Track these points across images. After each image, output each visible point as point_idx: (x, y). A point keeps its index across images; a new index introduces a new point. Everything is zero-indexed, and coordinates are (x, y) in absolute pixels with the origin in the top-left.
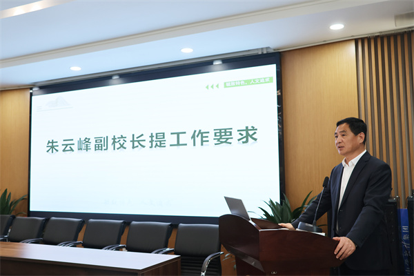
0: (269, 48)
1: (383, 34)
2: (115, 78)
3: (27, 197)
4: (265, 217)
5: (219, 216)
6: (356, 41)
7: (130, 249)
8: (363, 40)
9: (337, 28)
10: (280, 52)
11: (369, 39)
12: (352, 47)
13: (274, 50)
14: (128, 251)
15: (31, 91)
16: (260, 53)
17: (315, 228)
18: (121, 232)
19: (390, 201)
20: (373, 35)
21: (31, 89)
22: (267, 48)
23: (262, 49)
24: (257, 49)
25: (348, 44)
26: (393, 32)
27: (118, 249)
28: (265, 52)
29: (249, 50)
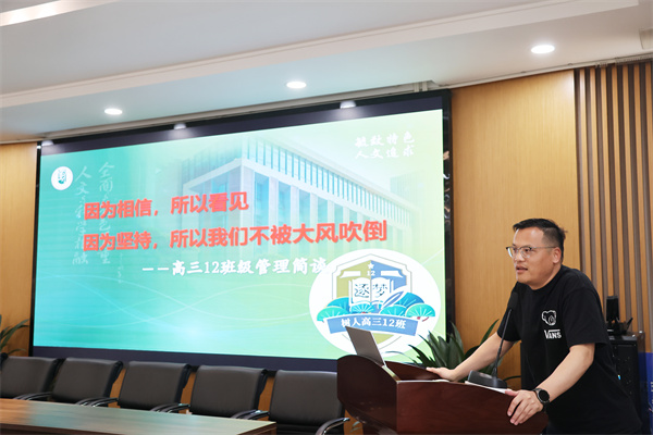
0: (431, 82)
1: (622, 60)
2: (178, 127)
3: (28, 323)
4: (419, 361)
5: (337, 358)
6: (576, 72)
7: (196, 411)
8: (587, 70)
9: (543, 51)
10: (448, 90)
11: (597, 69)
12: (570, 81)
13: (441, 85)
14: (194, 413)
15: (39, 147)
16: (417, 90)
17: (495, 381)
18: (183, 383)
19: (625, 338)
20: (604, 63)
21: (39, 143)
22: (429, 82)
23: (420, 84)
24: (413, 84)
25: (562, 76)
26: (639, 58)
27: (176, 411)
28: (425, 89)
29: (399, 86)
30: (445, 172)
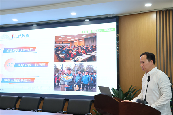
1: (170, 9)
6: (157, 12)
8: (160, 11)
10: (119, 16)
11: (163, 11)
12: (154, 15)
13: (116, 15)
16: (109, 16)
17: (145, 102)
20: (165, 9)
22: (113, 14)
23: (110, 14)
27: (38, 111)
28: (111, 16)
29: (103, 15)
30: (117, 41)
